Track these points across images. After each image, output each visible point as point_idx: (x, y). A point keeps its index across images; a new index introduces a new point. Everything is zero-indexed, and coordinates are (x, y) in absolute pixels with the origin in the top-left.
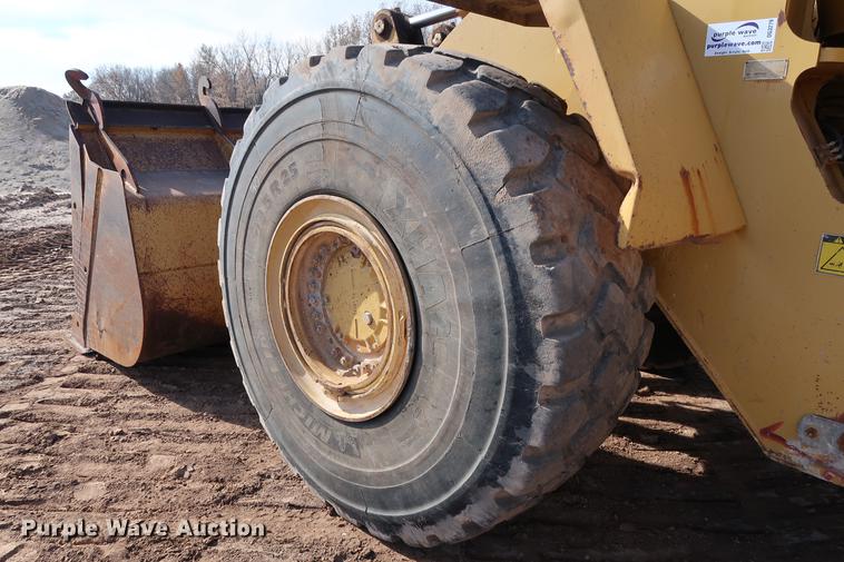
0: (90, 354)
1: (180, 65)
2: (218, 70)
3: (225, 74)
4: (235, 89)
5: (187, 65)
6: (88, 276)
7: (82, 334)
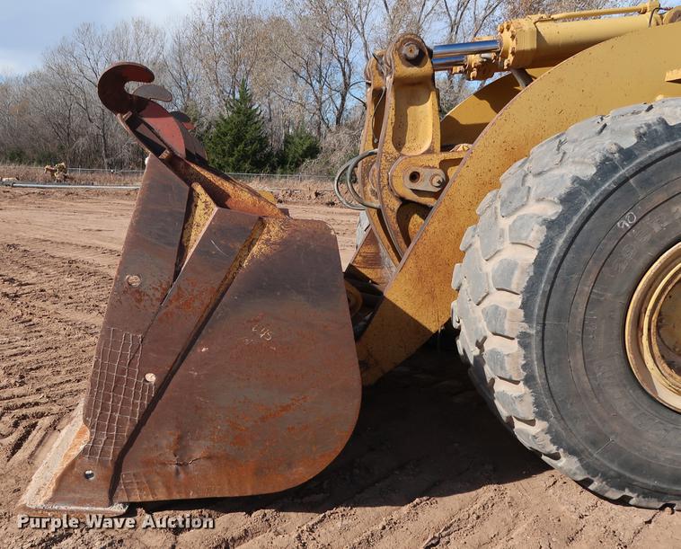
6: (162, 387)
7: (106, 486)
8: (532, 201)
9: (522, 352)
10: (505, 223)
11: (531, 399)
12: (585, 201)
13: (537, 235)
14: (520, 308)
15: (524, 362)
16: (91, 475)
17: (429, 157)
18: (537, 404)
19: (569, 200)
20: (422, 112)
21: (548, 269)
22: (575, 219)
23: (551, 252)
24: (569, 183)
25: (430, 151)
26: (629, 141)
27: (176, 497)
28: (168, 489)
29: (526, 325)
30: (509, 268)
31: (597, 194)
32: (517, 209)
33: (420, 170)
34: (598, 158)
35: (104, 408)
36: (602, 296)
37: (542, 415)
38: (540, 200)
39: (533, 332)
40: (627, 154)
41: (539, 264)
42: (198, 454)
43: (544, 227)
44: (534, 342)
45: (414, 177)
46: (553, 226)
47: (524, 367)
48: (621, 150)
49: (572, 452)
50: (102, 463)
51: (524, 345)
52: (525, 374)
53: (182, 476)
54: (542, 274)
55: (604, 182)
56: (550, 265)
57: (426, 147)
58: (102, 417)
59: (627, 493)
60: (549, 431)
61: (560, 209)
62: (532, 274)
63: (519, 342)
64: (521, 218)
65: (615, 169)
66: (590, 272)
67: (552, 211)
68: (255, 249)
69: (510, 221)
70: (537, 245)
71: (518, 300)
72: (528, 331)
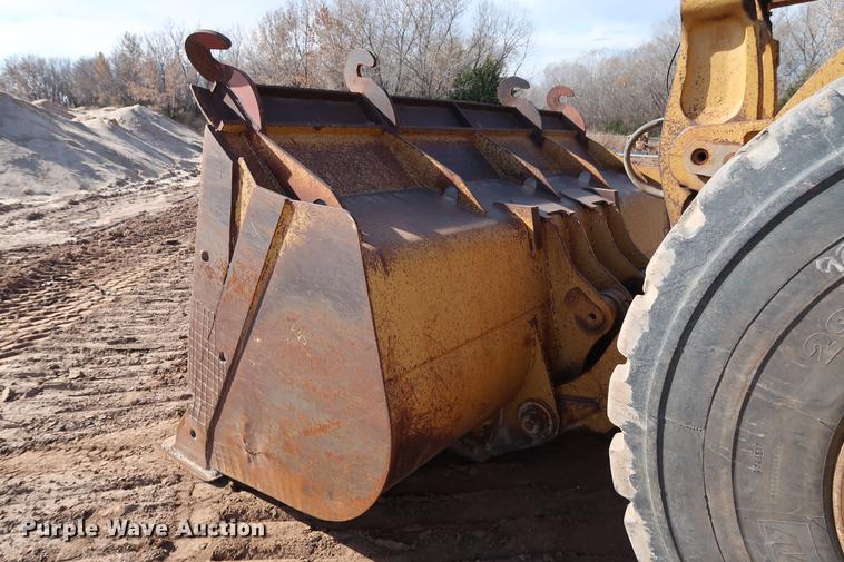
0: (221, 481)
1: (101, 55)
2: (143, 60)
3: (151, 63)
4: (163, 79)
5: (108, 54)
9: (631, 455)
11: (647, 537)
12: (750, 210)
14: (628, 382)
15: (632, 472)
18: (655, 547)
20: (734, 59)
21: (671, 326)
22: (726, 242)
23: (678, 297)
25: (739, 118)
29: (635, 413)
31: (772, 198)
33: (709, 148)
36: (779, 399)
39: (644, 427)
41: (658, 315)
43: (672, 251)
44: (646, 446)
46: (686, 250)
47: (634, 480)
50: (200, 427)
51: (632, 443)
52: (635, 491)
54: (662, 333)
55: (790, 175)
56: (674, 320)
57: (732, 113)
62: (647, 329)
63: (625, 436)
66: (750, 347)
70: (658, 282)
72: (638, 423)
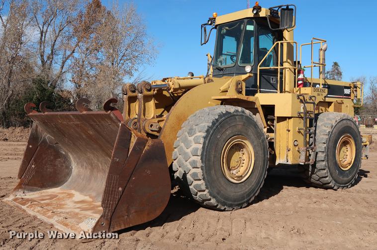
6: (123, 191)
7: (108, 227)
8: (197, 132)
10: (191, 138)
11: (205, 184)
12: (211, 132)
13: (202, 141)
16: (103, 224)
17: (154, 120)
18: (206, 185)
19: (207, 131)
22: (209, 136)
23: (205, 144)
24: (207, 128)
25: (153, 118)
26: (217, 117)
27: (127, 227)
28: (125, 225)
30: (197, 149)
31: (213, 130)
32: (193, 134)
33: (153, 124)
34: (212, 121)
35: (108, 201)
37: (207, 188)
38: (200, 132)
39: (203, 165)
40: (217, 120)
41: (203, 148)
42: (132, 212)
44: (204, 168)
45: (151, 126)
46: (205, 138)
47: (203, 175)
48: (216, 119)
49: (214, 197)
50: (107, 219)
51: (202, 169)
53: (128, 219)
55: (214, 127)
57: (152, 116)
58: (107, 204)
59: (226, 207)
60: (209, 192)
61: (206, 134)
64: (196, 136)
65: (215, 124)
66: (213, 149)
67: (204, 134)
68: (145, 148)
69: (193, 137)
70: (202, 143)
71: (200, 158)
